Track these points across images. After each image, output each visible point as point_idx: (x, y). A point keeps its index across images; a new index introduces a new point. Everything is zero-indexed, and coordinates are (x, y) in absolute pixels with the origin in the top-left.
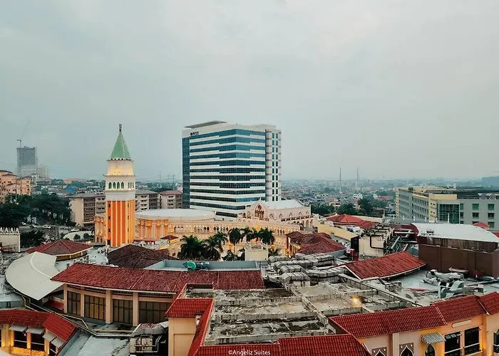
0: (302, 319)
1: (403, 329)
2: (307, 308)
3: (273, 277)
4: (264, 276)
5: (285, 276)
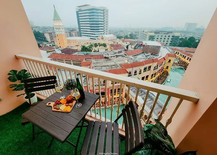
0: (114, 65)
1: (136, 66)
2: (115, 63)
3: (107, 56)
4: (104, 56)
5: (110, 56)
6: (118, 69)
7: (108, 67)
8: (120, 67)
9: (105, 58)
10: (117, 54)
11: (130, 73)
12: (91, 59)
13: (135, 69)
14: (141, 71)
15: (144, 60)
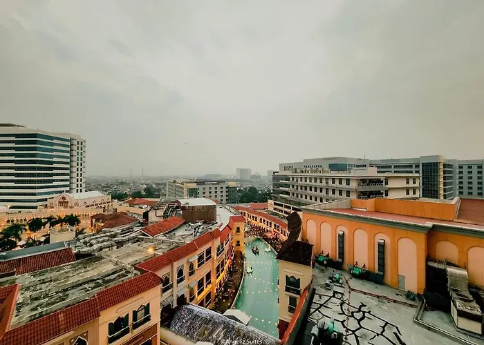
0: (113, 273)
1: (178, 258)
2: (116, 264)
3: (85, 249)
4: (75, 251)
5: (95, 247)
6: (131, 282)
7: (92, 285)
8: (136, 272)
9: (79, 256)
10: (119, 238)
11: (167, 281)
12: (13, 274)
13: (177, 265)
14: (191, 267)
15: (192, 238)
